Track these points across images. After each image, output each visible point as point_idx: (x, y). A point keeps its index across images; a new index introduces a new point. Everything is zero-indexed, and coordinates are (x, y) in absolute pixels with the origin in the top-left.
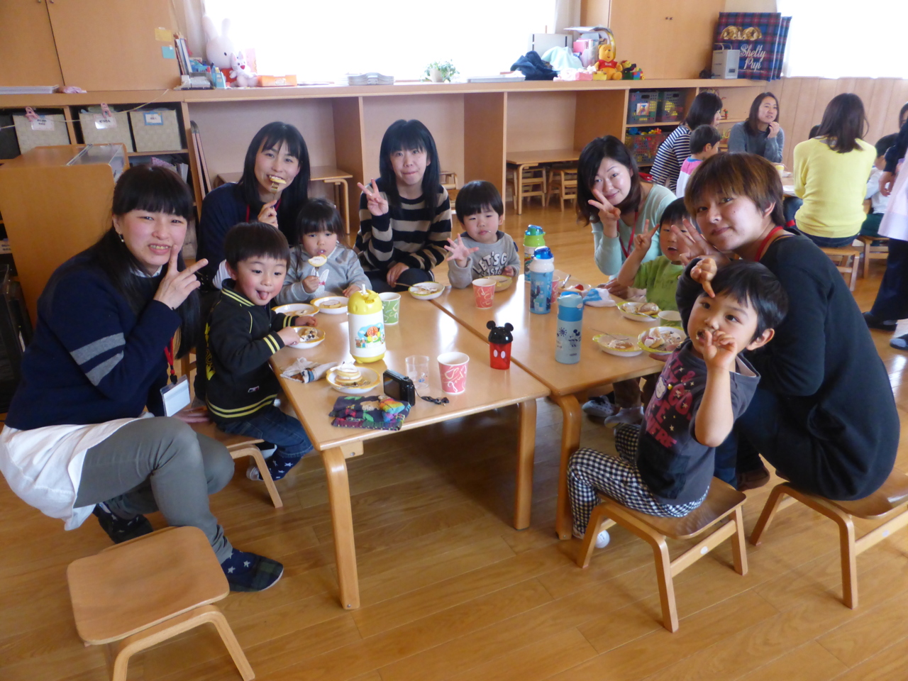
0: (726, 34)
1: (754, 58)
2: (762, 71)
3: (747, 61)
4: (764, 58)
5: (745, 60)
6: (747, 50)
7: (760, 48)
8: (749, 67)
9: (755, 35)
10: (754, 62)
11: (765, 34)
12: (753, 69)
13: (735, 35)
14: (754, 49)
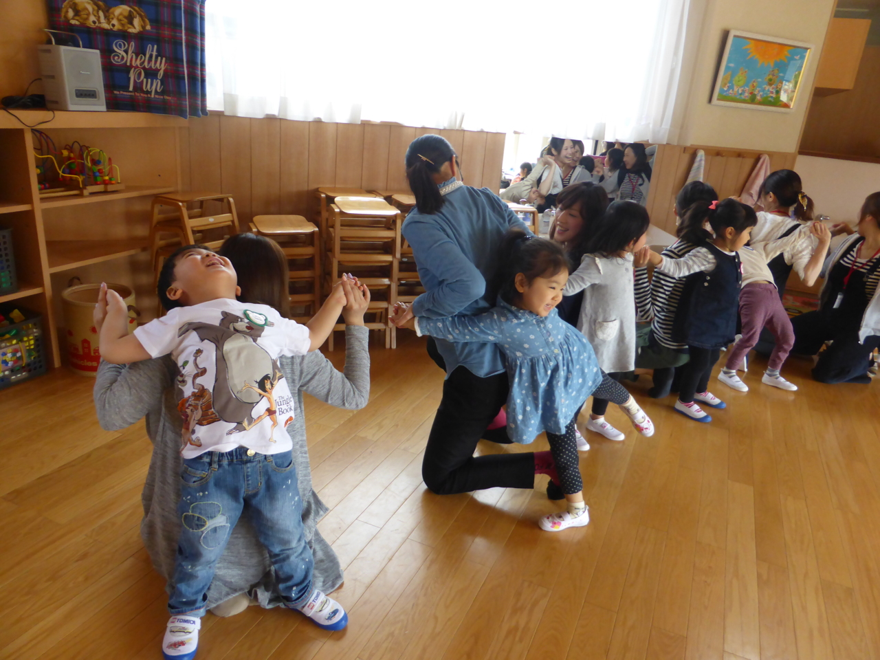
0: (71, 13)
1: (144, 68)
2: (166, 97)
3: (132, 75)
4: (166, 71)
5: (128, 72)
6: (126, 52)
7: (152, 50)
8: (138, 88)
9: (137, 22)
10: (146, 77)
11: (155, 22)
12: (148, 92)
13: (92, 18)
14: (140, 51)
